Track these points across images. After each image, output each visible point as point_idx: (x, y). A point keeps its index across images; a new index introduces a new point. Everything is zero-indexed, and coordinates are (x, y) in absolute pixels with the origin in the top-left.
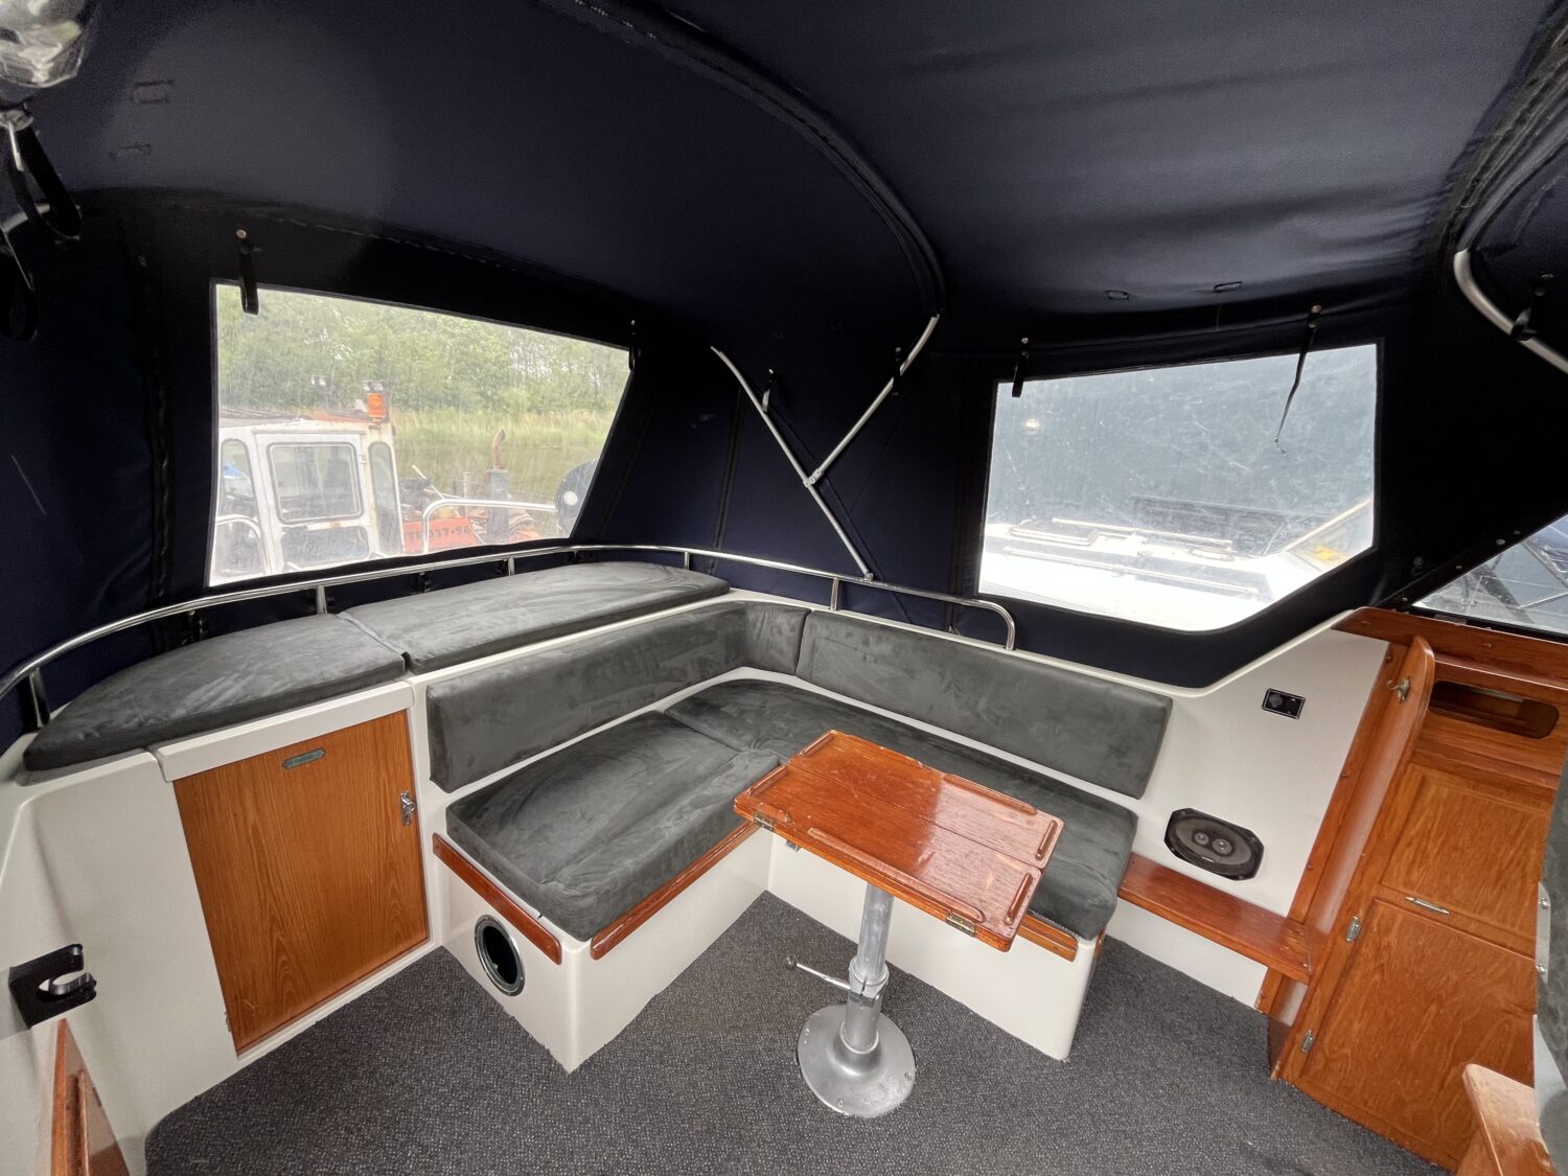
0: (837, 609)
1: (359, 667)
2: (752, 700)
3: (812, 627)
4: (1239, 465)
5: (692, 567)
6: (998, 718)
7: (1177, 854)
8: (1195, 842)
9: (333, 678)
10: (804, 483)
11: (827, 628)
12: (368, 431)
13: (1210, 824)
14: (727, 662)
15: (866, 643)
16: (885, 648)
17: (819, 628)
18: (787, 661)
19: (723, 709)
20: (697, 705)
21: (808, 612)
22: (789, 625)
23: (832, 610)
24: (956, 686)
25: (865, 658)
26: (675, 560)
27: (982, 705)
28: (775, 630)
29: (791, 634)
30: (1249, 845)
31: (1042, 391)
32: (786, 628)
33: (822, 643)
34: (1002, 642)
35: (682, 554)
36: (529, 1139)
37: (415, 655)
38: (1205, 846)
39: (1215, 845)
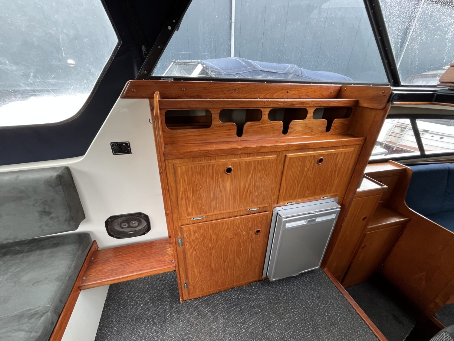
8: (122, 228)
30: (143, 218)
38: (128, 227)
39: (131, 225)
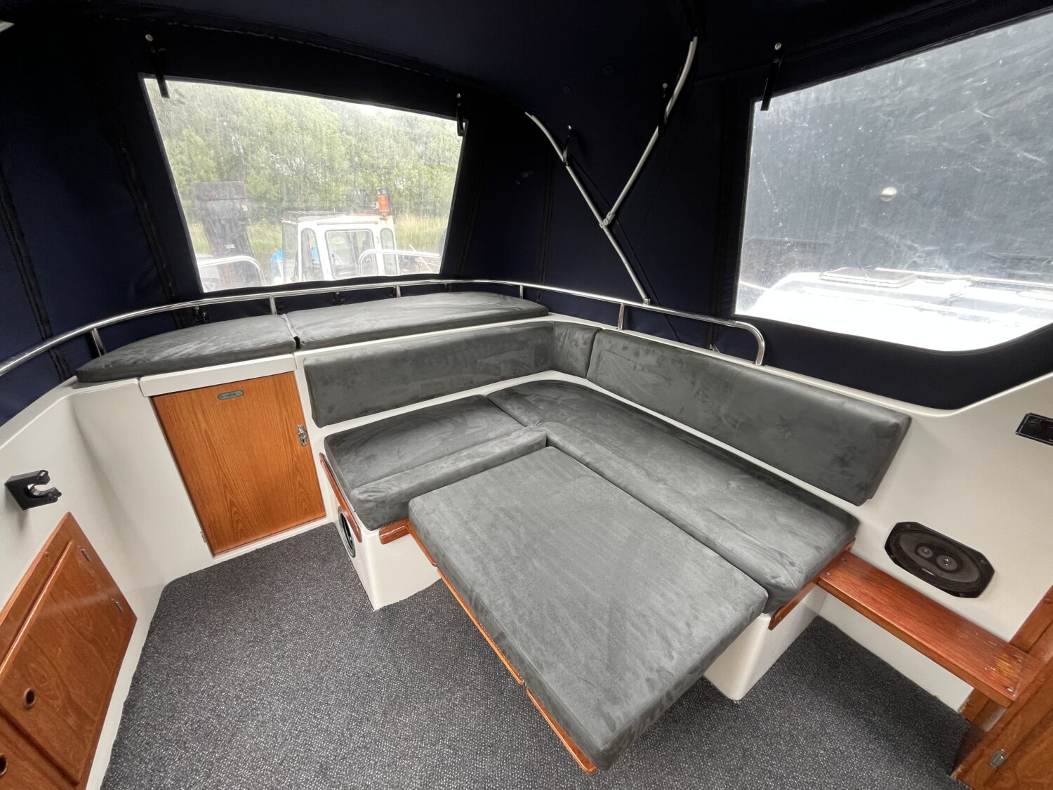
0: (623, 329)
1: (264, 343)
2: (552, 394)
3: (599, 341)
4: (1030, 156)
5: (525, 297)
6: (736, 422)
7: (896, 561)
8: (918, 554)
9: (247, 348)
10: (600, 225)
11: (610, 342)
12: (379, 221)
13: (936, 540)
14: (537, 365)
15: (637, 354)
16: (651, 359)
17: (604, 341)
18: (580, 366)
19: (526, 398)
20: (510, 393)
21: (599, 330)
22: (583, 339)
23: (620, 330)
24: (703, 392)
25: (635, 367)
26: (513, 292)
27: (723, 411)
28: (573, 343)
29: (584, 347)
30: (977, 566)
31: (798, 102)
32: (581, 342)
33: (606, 355)
34: (753, 358)
35: (518, 286)
36: (337, 643)
37: (302, 339)
38: (929, 560)
39: (939, 560)
